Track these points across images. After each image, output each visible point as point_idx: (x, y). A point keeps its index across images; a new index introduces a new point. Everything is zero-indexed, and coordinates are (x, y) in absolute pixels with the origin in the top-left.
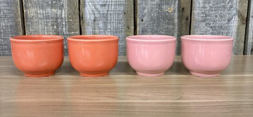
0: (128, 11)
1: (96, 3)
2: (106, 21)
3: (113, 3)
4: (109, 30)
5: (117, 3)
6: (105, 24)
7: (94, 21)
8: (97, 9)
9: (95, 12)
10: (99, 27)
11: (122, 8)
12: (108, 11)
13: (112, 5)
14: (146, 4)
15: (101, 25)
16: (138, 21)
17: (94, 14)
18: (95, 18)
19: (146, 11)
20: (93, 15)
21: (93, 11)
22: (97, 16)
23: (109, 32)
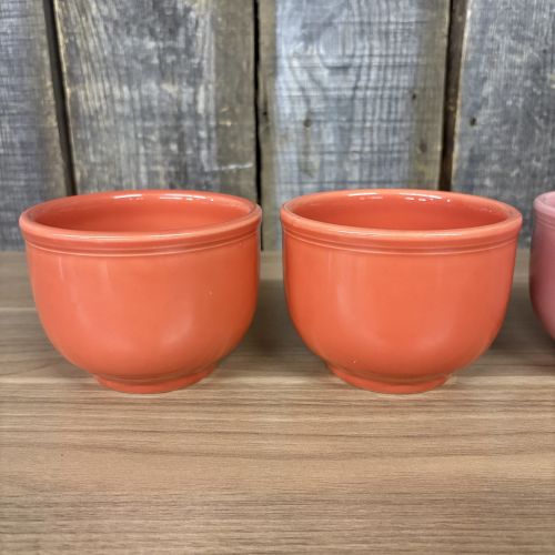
0: (424, 90)
1: (317, 61)
2: (347, 125)
3: (376, 61)
4: (357, 157)
5: (391, 61)
6: (344, 133)
7: (307, 123)
8: (317, 83)
9: (312, 93)
10: (322, 146)
11: (405, 80)
12: (355, 88)
13: (369, 67)
14: (491, 64)
15: (330, 139)
16: (460, 122)
17: (308, 100)
18: (310, 113)
19: (488, 89)
20: (303, 105)
21: (302, 89)
22: (318, 106)
23: (355, 162)
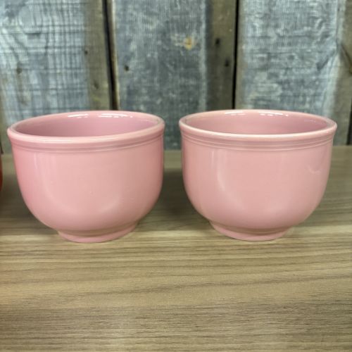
0: (92, 48)
1: (18, 30)
2: (45, 72)
3: (57, 29)
4: (54, 92)
5: (67, 29)
6: (44, 77)
7: (19, 71)
8: (21, 45)
9: (19, 51)
10: (31, 85)
11: (78, 41)
12: (46, 48)
13: (54, 33)
14: (133, 30)
15: (34, 81)
16: (118, 69)
17: (17, 56)
18: (19, 64)
19: (133, 47)
20: (14, 58)
21: (12, 48)
22: (24, 59)
23: (53, 96)
